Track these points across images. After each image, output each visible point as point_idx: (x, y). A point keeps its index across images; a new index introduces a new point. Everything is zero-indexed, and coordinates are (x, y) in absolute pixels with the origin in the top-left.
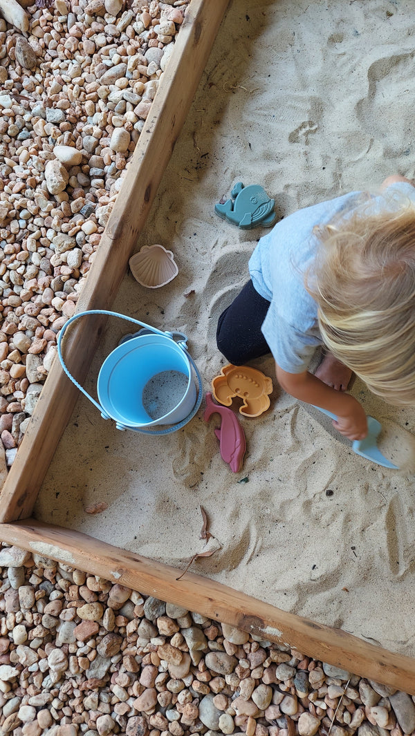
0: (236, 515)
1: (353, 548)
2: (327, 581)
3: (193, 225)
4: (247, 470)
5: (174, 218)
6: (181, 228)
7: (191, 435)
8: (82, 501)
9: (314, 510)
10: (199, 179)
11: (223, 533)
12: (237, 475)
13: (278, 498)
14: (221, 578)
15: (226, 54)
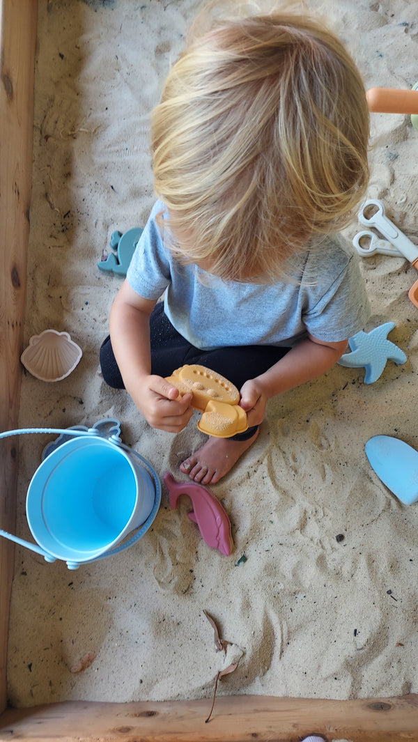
0: (247, 605)
1: (389, 592)
2: (376, 645)
3: (81, 293)
4: (240, 547)
5: (56, 293)
6: (69, 302)
7: (163, 531)
8: (63, 661)
9: (331, 565)
10: (70, 242)
11: (241, 635)
12: (231, 558)
13: (287, 566)
14: (257, 689)
15: (52, 100)
